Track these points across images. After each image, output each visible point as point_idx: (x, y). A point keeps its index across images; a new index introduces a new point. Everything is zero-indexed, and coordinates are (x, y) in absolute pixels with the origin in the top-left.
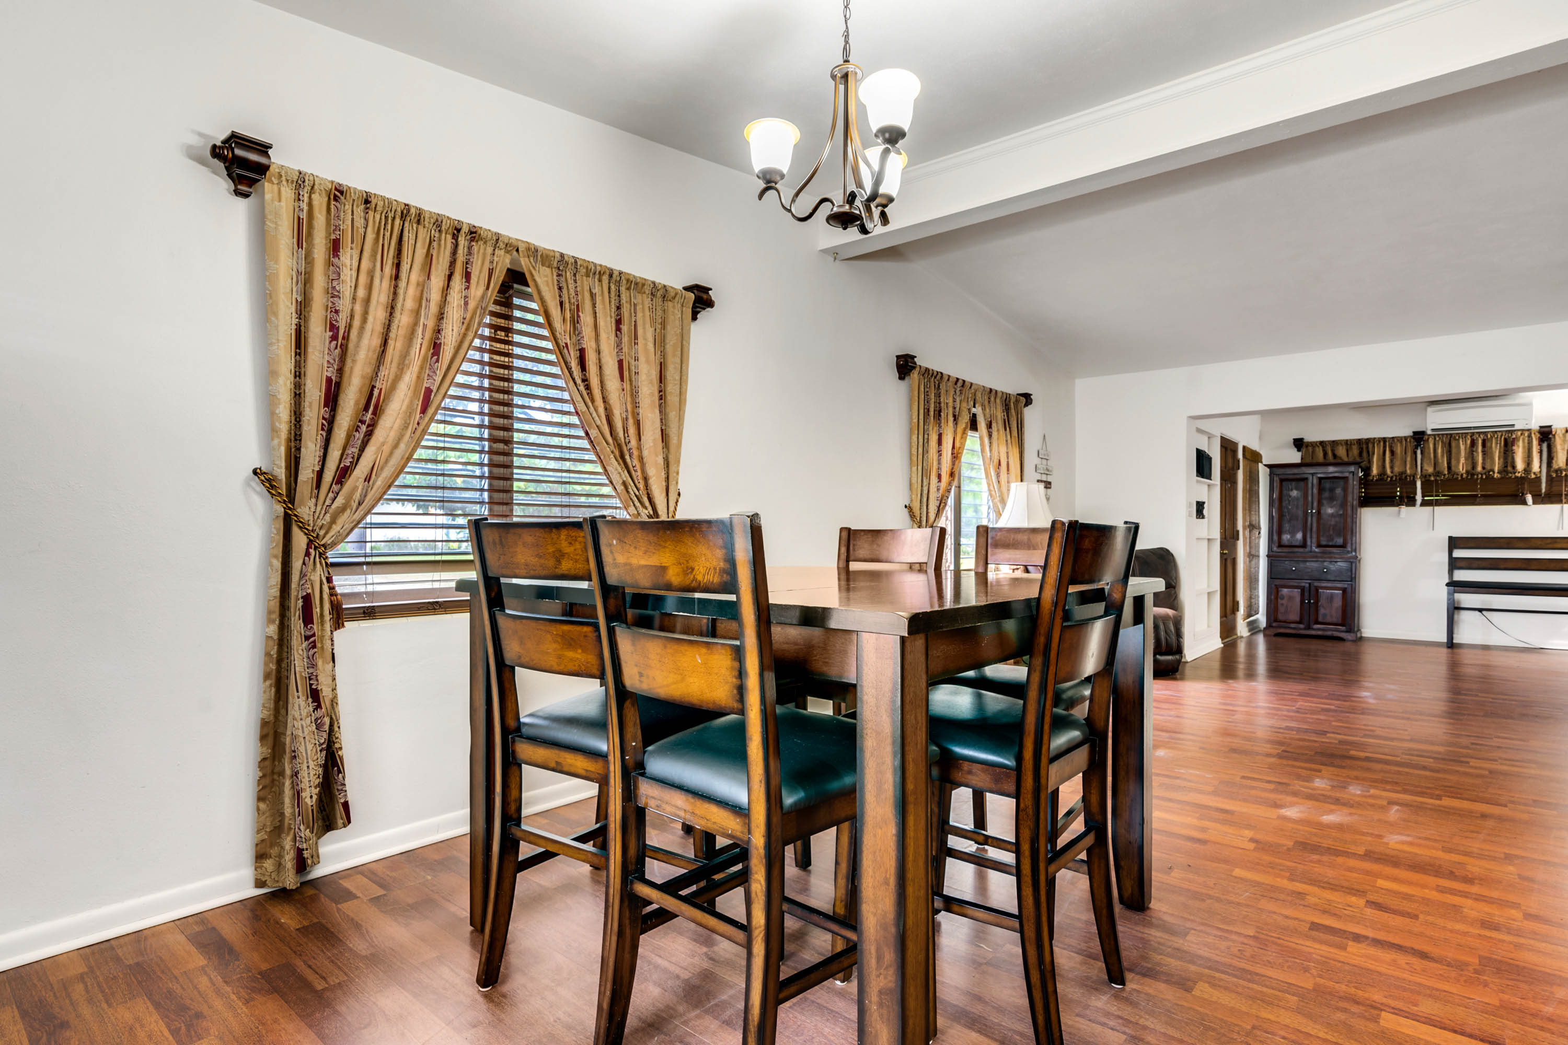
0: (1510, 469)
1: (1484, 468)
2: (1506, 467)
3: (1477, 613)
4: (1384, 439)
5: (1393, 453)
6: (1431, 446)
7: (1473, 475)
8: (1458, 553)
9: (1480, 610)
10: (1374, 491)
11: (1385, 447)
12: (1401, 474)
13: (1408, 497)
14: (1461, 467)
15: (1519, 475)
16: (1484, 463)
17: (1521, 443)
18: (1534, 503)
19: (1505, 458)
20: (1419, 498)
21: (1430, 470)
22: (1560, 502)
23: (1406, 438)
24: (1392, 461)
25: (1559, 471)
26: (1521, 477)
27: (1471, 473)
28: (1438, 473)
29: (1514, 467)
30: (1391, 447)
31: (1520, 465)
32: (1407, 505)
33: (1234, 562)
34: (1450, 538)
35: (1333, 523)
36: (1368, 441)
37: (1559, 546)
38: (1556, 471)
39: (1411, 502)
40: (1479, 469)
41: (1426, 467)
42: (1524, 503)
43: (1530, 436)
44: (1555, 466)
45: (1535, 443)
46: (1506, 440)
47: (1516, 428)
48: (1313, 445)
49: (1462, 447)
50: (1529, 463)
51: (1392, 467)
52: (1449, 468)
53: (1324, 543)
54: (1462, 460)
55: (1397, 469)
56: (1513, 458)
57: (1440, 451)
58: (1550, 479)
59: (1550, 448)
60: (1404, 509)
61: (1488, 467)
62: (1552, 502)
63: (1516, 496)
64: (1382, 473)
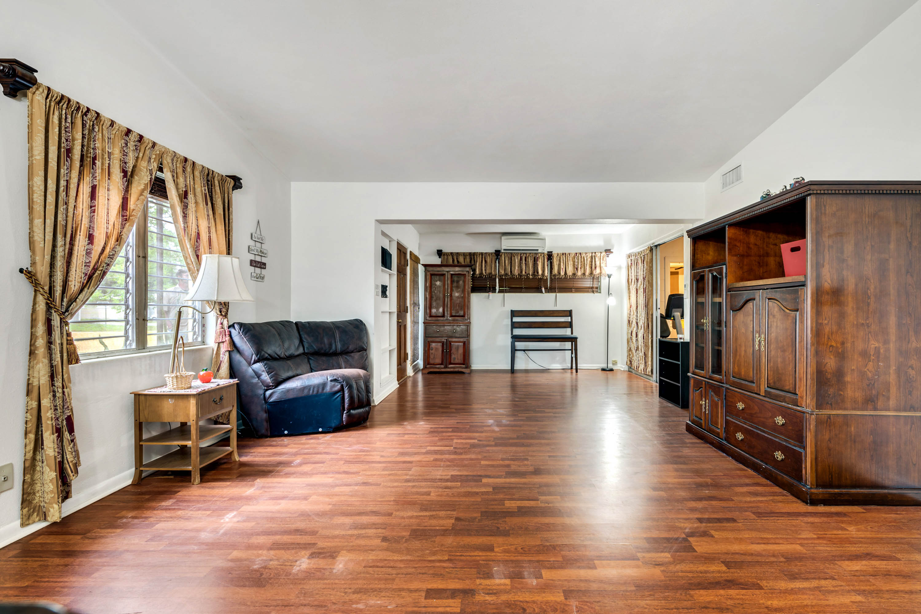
0: (536, 273)
1: (525, 273)
2: (534, 272)
3: (523, 352)
4: (482, 254)
5: (486, 261)
6: (503, 259)
7: (521, 276)
8: (516, 319)
9: (524, 350)
10: (477, 283)
11: (482, 258)
12: (491, 273)
13: (493, 288)
14: (516, 272)
15: (539, 277)
16: (525, 270)
17: (540, 260)
18: (546, 292)
19: (534, 268)
20: (497, 288)
21: (503, 272)
22: (555, 292)
23: (492, 253)
24: (485, 266)
25: (555, 275)
26: (540, 278)
27: (520, 275)
28: (506, 274)
29: (538, 273)
30: (485, 258)
31: (540, 272)
32: (492, 292)
33: (405, 326)
34: (512, 311)
35: (458, 302)
36: (474, 254)
37: (555, 315)
38: (554, 276)
39: (494, 291)
40: (524, 273)
41: (501, 271)
42: (541, 292)
43: (544, 257)
44: (553, 273)
45: (546, 260)
46: (534, 258)
47: (539, 251)
48: (447, 254)
49: (517, 260)
50: (543, 271)
51: (485, 270)
52: (511, 272)
53: (454, 314)
54: (517, 268)
55: (488, 271)
56: (537, 268)
57: (507, 262)
58: (551, 280)
59: (551, 263)
60: (491, 294)
61: (527, 272)
62: (552, 292)
63: (538, 288)
64: (481, 273)
